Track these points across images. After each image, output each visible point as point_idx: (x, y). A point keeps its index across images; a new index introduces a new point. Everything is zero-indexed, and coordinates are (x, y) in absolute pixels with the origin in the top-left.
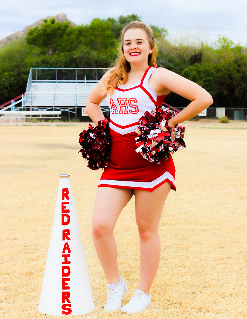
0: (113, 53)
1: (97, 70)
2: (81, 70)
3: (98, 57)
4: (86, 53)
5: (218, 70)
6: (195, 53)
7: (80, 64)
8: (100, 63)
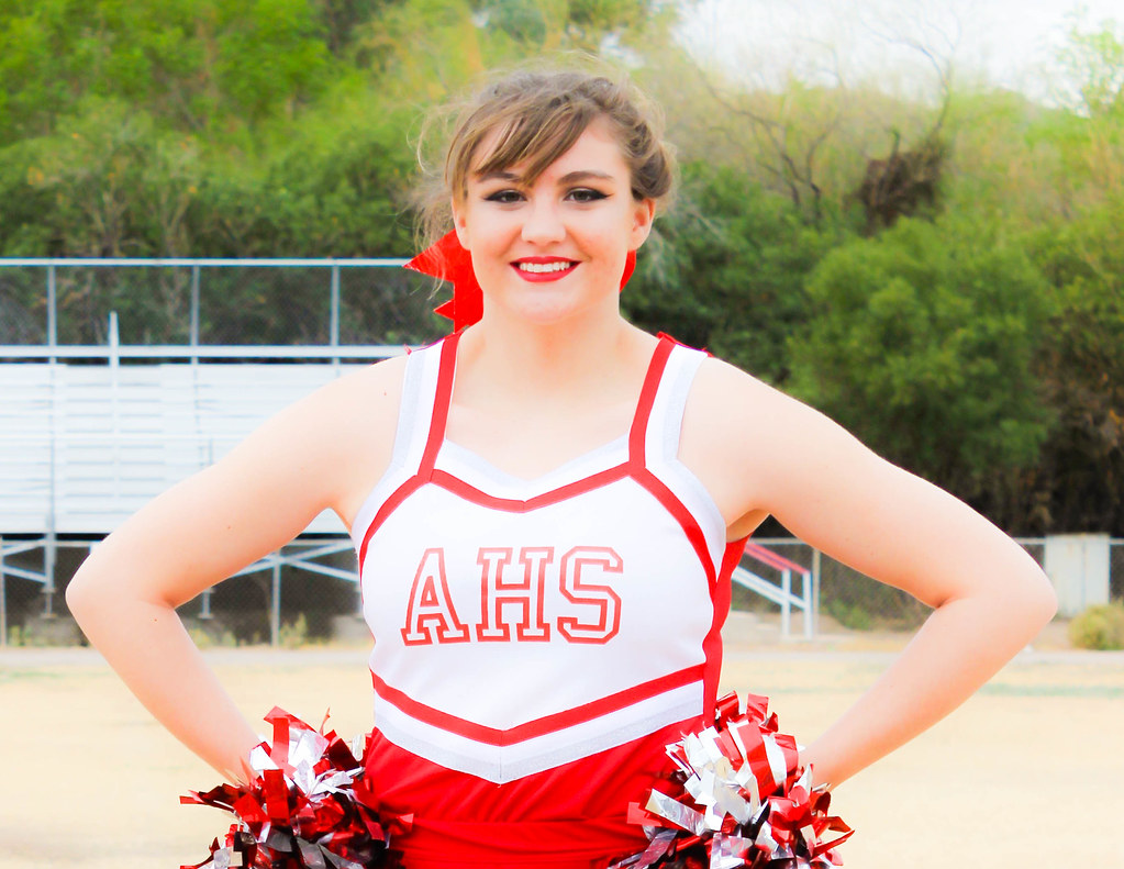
0: (312, 147)
1: (196, 273)
2: (80, 274)
3: (204, 185)
4: (118, 152)
5: (1062, 270)
6: (896, 145)
7: (75, 232)
8: (221, 223)
